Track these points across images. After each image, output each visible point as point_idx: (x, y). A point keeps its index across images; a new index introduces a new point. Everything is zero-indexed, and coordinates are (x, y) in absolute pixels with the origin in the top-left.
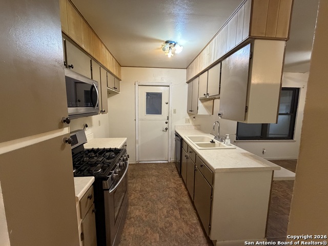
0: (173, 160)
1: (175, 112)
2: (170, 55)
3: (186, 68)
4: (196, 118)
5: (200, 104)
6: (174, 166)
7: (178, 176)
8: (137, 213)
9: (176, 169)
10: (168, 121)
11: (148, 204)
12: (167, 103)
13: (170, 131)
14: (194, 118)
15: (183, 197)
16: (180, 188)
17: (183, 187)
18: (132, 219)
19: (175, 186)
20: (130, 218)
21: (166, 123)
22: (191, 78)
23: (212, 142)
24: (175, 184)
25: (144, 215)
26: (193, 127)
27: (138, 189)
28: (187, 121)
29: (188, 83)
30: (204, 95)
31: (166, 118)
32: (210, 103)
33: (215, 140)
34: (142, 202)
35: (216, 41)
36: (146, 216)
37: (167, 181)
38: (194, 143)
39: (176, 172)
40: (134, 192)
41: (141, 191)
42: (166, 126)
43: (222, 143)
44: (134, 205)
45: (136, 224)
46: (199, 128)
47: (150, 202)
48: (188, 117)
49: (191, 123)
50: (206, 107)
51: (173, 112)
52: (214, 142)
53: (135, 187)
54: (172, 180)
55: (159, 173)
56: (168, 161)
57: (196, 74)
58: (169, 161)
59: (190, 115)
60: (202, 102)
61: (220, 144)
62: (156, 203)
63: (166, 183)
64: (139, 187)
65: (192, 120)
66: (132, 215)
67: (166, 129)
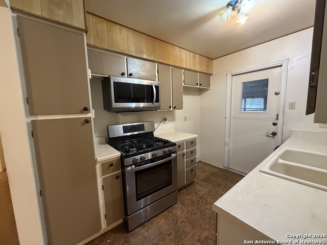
1: (292, 106)
8: (179, 213)
11: (196, 214)
12: (277, 94)
18: (170, 214)
20: (170, 212)
21: (275, 124)
25: (182, 219)
27: (201, 194)
34: (192, 207)
36: (182, 222)
40: (194, 194)
41: (201, 197)
42: (273, 129)
44: (183, 205)
45: (169, 220)
47: (199, 213)
53: (199, 191)
62: (204, 218)
64: (203, 193)
66: (174, 211)
67: (274, 134)
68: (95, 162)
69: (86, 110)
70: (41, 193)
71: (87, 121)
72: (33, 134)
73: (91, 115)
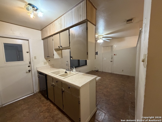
0: (38, 91)
1: (35, 58)
2: (32, 16)
3: (41, 30)
4: (51, 61)
5: (55, 53)
6: (40, 95)
7: (46, 100)
9: (42, 96)
10: (30, 65)
12: (28, 52)
13: (33, 72)
14: (49, 61)
15: (54, 112)
16: (50, 107)
17: (52, 105)
19: (46, 108)
21: (29, 66)
22: (45, 37)
23: (66, 72)
24: (45, 106)
26: (50, 67)
28: (45, 63)
29: (43, 39)
30: (59, 47)
31: (28, 63)
32: (60, 52)
33: (67, 71)
35: (65, 17)
37: (38, 108)
38: (57, 75)
39: (43, 98)
42: (29, 68)
43: (71, 72)
46: (53, 66)
48: (46, 61)
49: (48, 64)
50: (59, 54)
51: (34, 59)
52: (67, 72)
54: (42, 105)
55: (29, 105)
56: (33, 93)
57: (51, 34)
58: (35, 92)
59: (46, 59)
60: (56, 51)
61: (70, 73)
63: (38, 110)
65: (48, 62)
67: (29, 71)
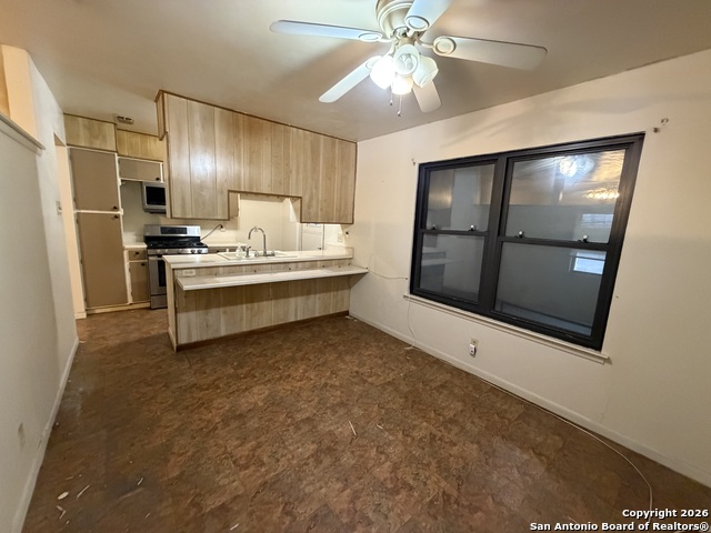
68: (123, 249)
69: (116, 208)
70: (82, 262)
71: (117, 217)
72: (77, 222)
73: (121, 212)
